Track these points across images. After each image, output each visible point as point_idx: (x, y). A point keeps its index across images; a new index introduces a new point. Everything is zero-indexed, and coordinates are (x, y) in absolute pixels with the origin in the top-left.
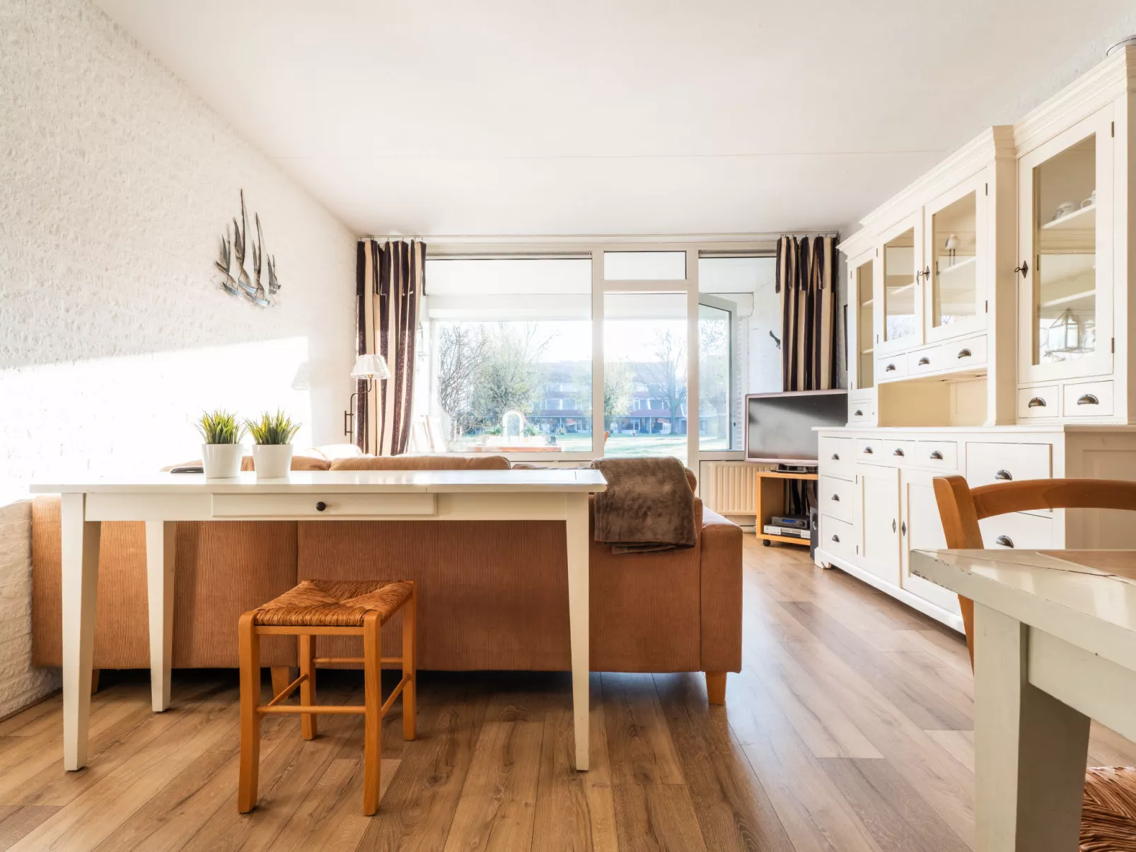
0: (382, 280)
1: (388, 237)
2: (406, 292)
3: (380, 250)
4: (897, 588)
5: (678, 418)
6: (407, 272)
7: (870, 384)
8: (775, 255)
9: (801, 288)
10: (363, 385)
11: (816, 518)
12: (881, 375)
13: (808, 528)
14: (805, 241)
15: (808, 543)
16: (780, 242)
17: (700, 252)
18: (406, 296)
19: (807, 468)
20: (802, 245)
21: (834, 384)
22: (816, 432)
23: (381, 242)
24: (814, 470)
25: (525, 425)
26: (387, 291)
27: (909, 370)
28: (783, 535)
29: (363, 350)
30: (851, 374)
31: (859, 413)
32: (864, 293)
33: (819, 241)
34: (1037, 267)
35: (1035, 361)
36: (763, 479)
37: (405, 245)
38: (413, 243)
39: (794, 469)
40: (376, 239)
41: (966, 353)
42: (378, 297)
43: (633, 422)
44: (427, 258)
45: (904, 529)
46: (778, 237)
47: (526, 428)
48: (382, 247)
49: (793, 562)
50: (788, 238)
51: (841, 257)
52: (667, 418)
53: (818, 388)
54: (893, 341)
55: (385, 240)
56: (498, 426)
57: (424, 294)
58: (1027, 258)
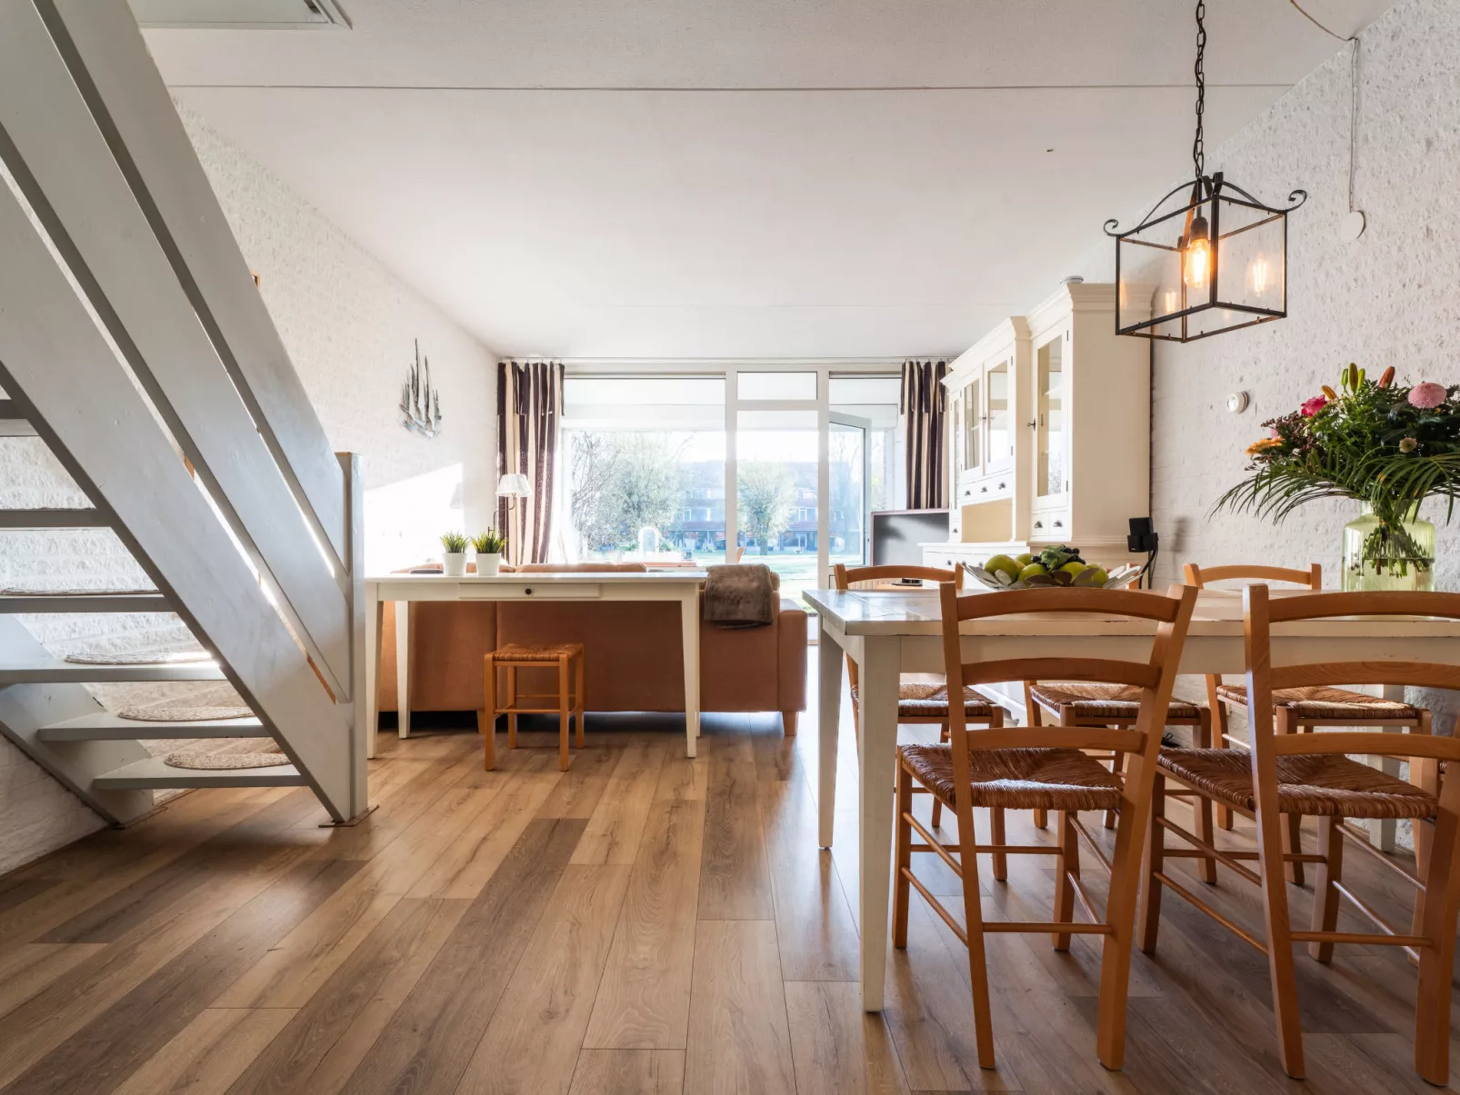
0: (522, 399)
1: (528, 358)
2: (545, 412)
3: (520, 372)
6: (546, 391)
7: (957, 505)
8: (900, 376)
9: (924, 411)
10: (503, 502)
12: (962, 500)
14: (928, 365)
16: (904, 365)
17: (830, 373)
18: (545, 416)
20: (925, 368)
23: (521, 364)
25: (660, 540)
26: (526, 410)
27: (977, 498)
29: (504, 470)
30: (951, 495)
31: (955, 530)
33: (941, 366)
35: (1040, 493)
37: (544, 367)
38: (552, 365)
40: (516, 361)
41: (1003, 486)
42: (518, 417)
43: (799, 537)
44: (565, 377)
46: (904, 361)
47: (661, 544)
48: (522, 368)
50: (911, 362)
53: (939, 506)
54: (969, 471)
55: (525, 361)
56: (634, 542)
57: (563, 414)
58: (1035, 416)
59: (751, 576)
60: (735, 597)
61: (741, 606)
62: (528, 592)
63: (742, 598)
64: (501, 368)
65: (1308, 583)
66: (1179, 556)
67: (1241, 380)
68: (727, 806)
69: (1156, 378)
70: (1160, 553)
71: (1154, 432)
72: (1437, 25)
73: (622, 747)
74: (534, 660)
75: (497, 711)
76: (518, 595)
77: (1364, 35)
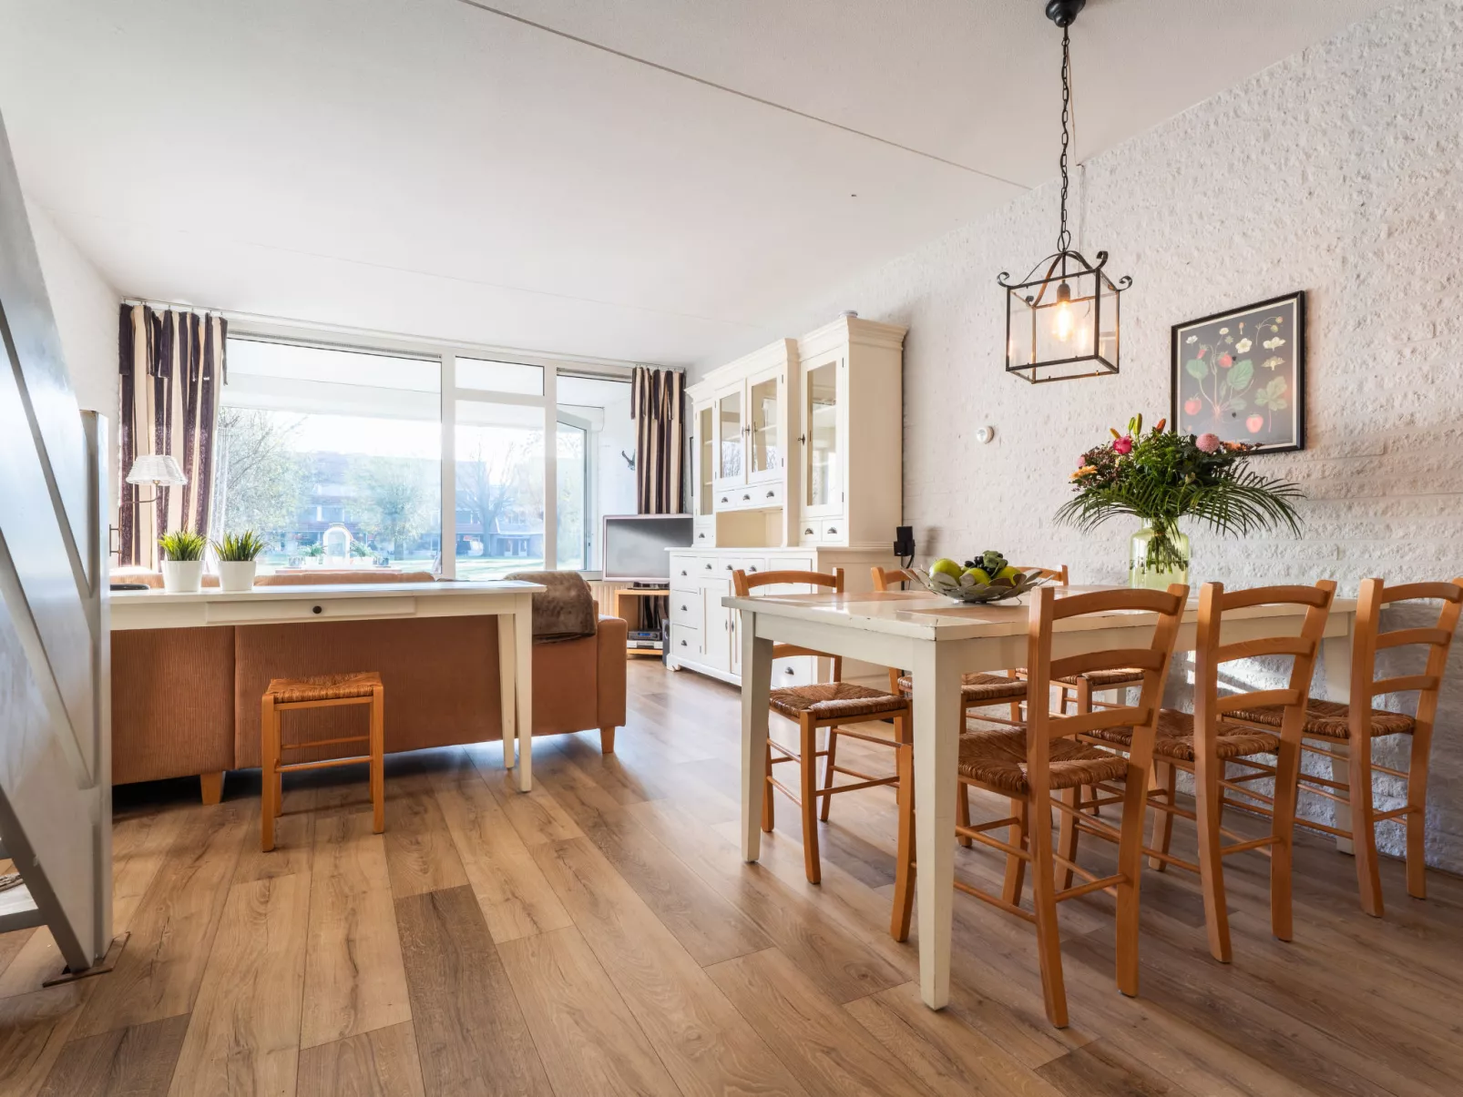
0: (159, 358)
1: (170, 304)
2: (197, 377)
3: (156, 320)
4: (729, 674)
5: (492, 535)
6: (199, 350)
7: (710, 512)
8: (631, 380)
9: (653, 417)
11: (667, 628)
12: (718, 506)
13: (661, 639)
14: (657, 372)
15: (660, 653)
16: (635, 371)
17: (558, 369)
18: (197, 382)
19: (659, 585)
20: (655, 376)
21: (681, 510)
22: (668, 552)
23: (159, 310)
24: (666, 587)
25: (352, 542)
26: (166, 374)
27: (737, 504)
28: (639, 647)
30: (695, 502)
31: (702, 536)
32: (706, 435)
33: (669, 375)
34: (810, 439)
35: (810, 502)
36: (621, 597)
37: (196, 318)
38: (208, 318)
39: (647, 586)
40: (148, 304)
41: (771, 494)
42: (153, 380)
43: (431, 540)
44: (228, 335)
45: (733, 626)
46: (634, 366)
47: (356, 547)
48: (160, 315)
49: (649, 668)
50: (642, 368)
51: (687, 399)
52: (476, 536)
53: (668, 512)
54: (725, 479)
55: (165, 307)
56: (317, 545)
57: (225, 383)
58: (804, 431)
59: (566, 584)
60: (555, 607)
61: (562, 617)
62: (317, 610)
63: (562, 608)
64: (126, 312)
65: (1060, 580)
66: (929, 559)
67: (987, 416)
68: (616, 838)
69: (906, 407)
70: (915, 556)
71: (905, 453)
72: (1144, 171)
73: (430, 792)
74: (337, 697)
75: (278, 770)
76: (304, 615)
77: (1088, 165)
